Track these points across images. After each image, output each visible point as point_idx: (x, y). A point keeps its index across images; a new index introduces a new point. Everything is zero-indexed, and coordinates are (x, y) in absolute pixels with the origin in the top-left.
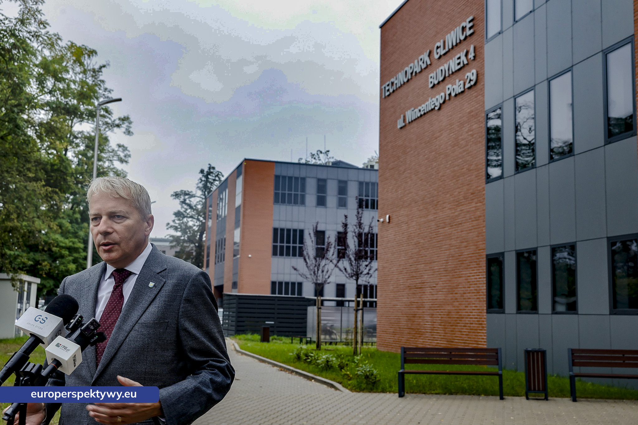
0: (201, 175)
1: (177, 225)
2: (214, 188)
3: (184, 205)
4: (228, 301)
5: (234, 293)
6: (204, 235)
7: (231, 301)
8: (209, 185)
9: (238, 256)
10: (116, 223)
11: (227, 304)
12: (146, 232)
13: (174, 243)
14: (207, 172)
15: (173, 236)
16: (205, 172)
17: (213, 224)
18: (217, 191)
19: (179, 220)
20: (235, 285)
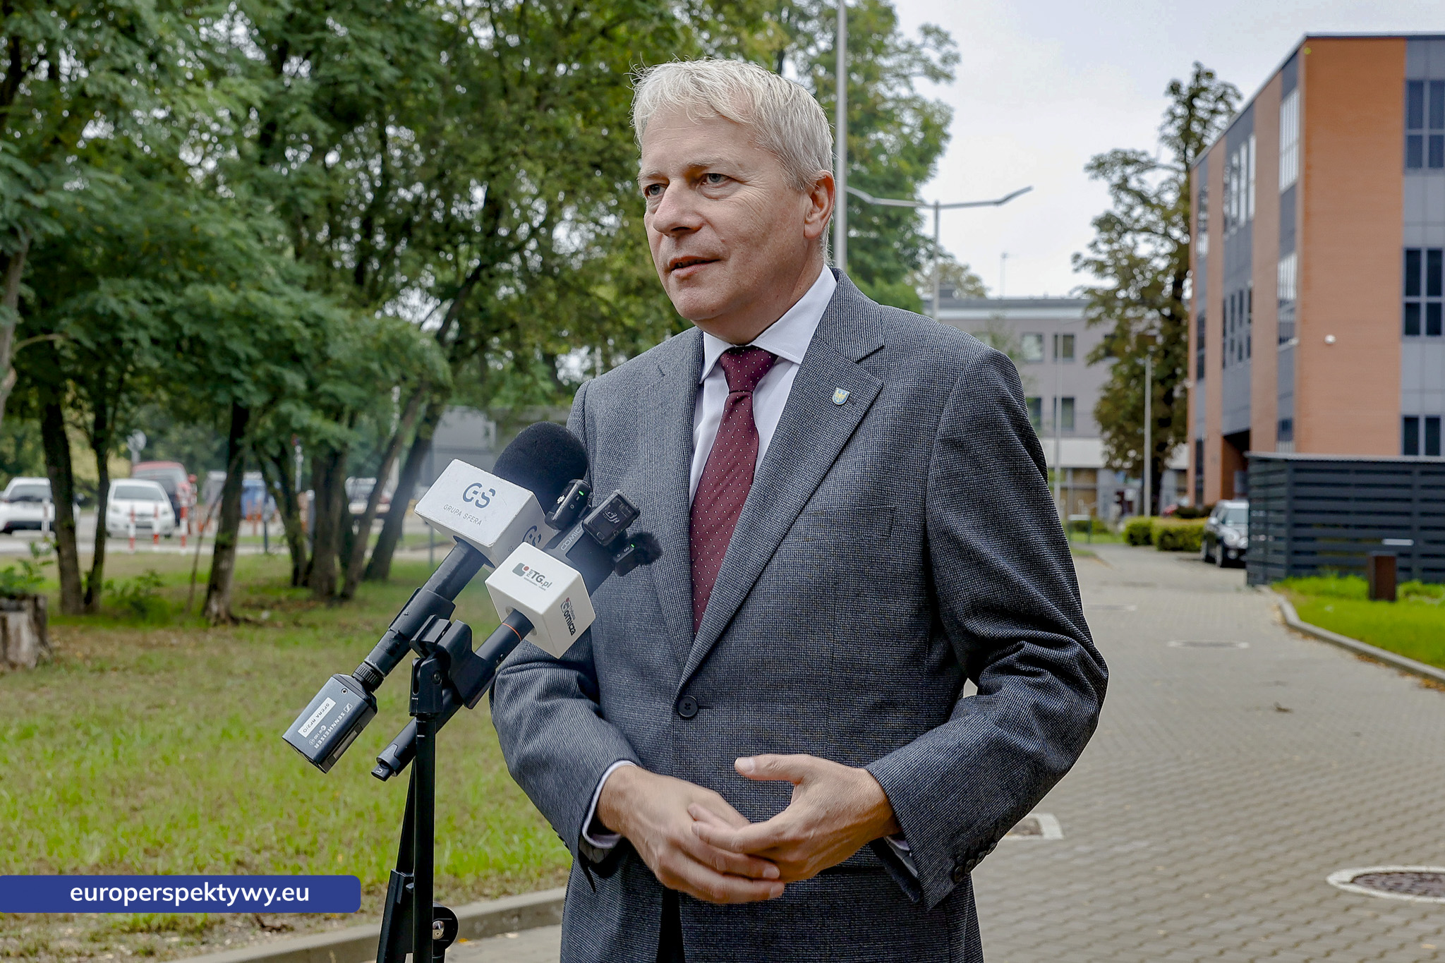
0: (1170, 101)
1: (1103, 257)
2: (1211, 138)
3: (1123, 195)
4: (1262, 478)
5: (1286, 452)
6: (1187, 283)
7: (1273, 479)
8: (1196, 127)
9: (1294, 342)
10: (710, 197)
11: (1260, 487)
12: (807, 228)
13: (1093, 314)
14: (1190, 88)
15: (1091, 291)
16: (1185, 91)
17: (1211, 245)
18: (1222, 145)
19: (1110, 241)
20: (1285, 428)
